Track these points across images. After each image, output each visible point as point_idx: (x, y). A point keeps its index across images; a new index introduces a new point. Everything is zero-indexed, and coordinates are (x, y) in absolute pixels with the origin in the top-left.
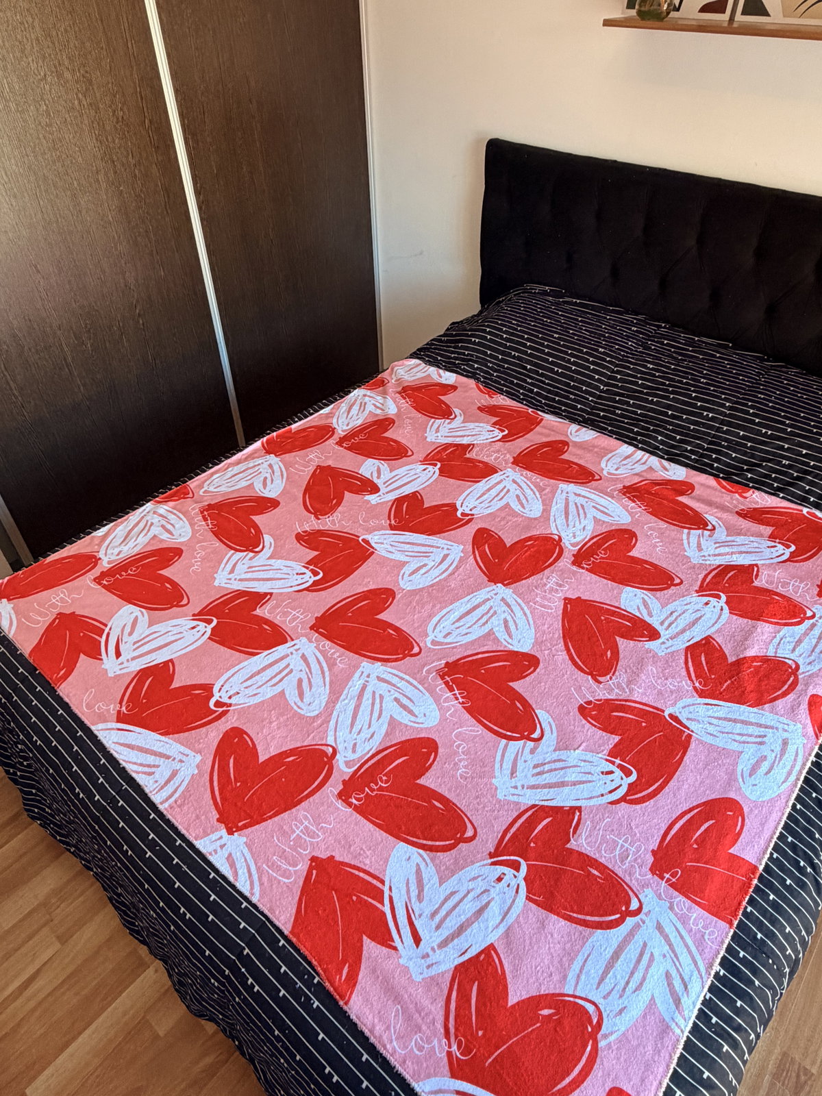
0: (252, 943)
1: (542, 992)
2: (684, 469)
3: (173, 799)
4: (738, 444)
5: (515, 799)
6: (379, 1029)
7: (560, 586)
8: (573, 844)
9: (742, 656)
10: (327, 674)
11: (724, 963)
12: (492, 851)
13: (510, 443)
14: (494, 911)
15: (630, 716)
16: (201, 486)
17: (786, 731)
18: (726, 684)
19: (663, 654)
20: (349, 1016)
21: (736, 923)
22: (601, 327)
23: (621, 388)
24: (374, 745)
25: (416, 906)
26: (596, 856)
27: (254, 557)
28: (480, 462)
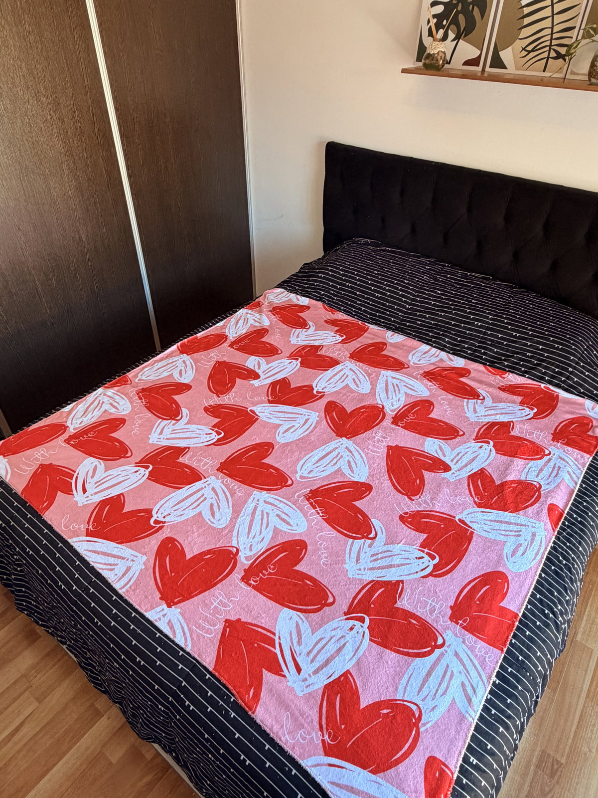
0: (187, 678)
1: (382, 699)
2: (463, 359)
3: (128, 586)
4: (498, 342)
5: (360, 577)
6: (275, 729)
7: (384, 438)
8: (399, 604)
9: (504, 480)
10: (230, 500)
11: (499, 675)
12: (346, 611)
13: (347, 344)
14: (349, 650)
15: (433, 521)
16: (136, 376)
17: (534, 527)
18: (495, 499)
19: (453, 480)
20: (255, 721)
21: (505, 650)
22: (405, 266)
23: (420, 306)
24: (264, 546)
25: (297, 649)
26: (414, 611)
27: (176, 423)
28: (327, 357)
